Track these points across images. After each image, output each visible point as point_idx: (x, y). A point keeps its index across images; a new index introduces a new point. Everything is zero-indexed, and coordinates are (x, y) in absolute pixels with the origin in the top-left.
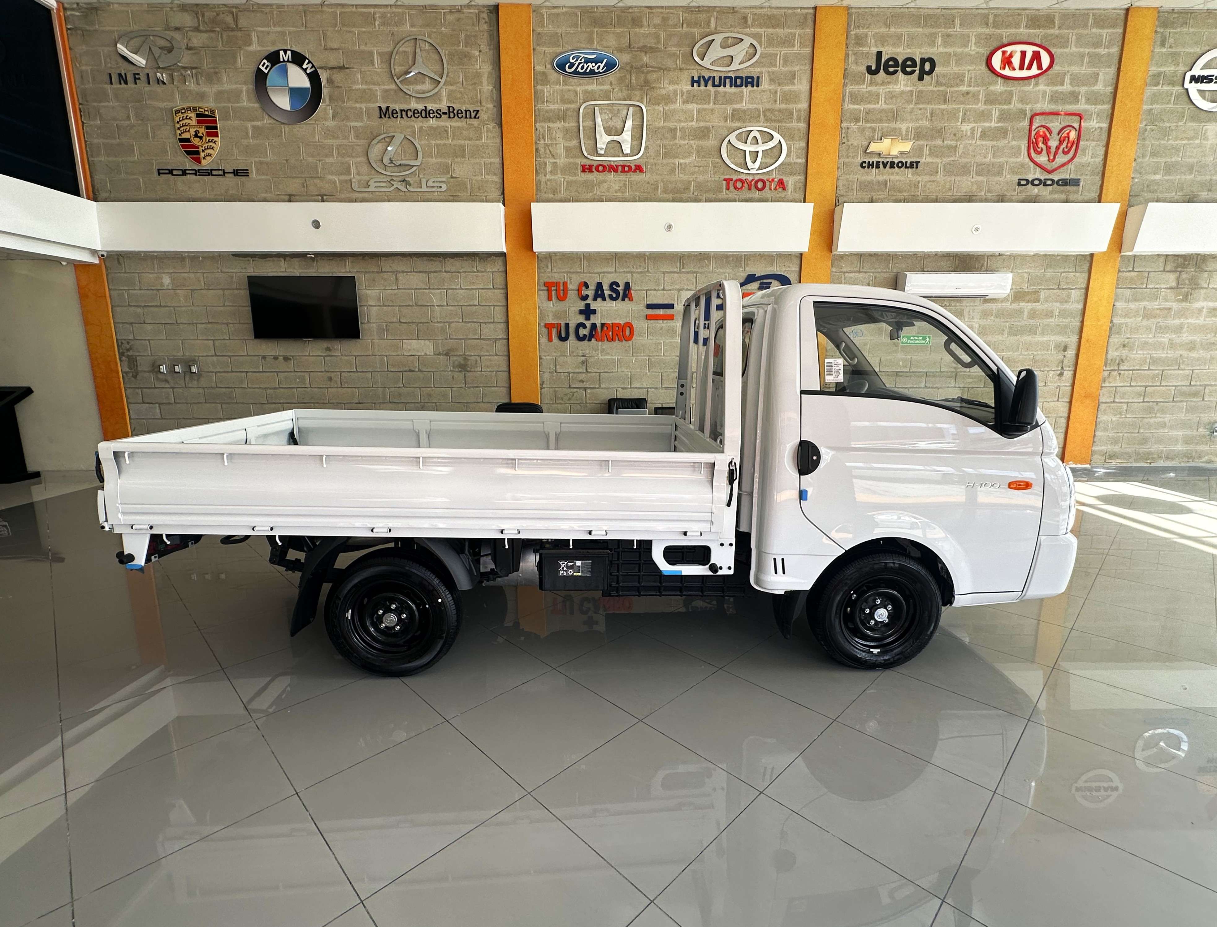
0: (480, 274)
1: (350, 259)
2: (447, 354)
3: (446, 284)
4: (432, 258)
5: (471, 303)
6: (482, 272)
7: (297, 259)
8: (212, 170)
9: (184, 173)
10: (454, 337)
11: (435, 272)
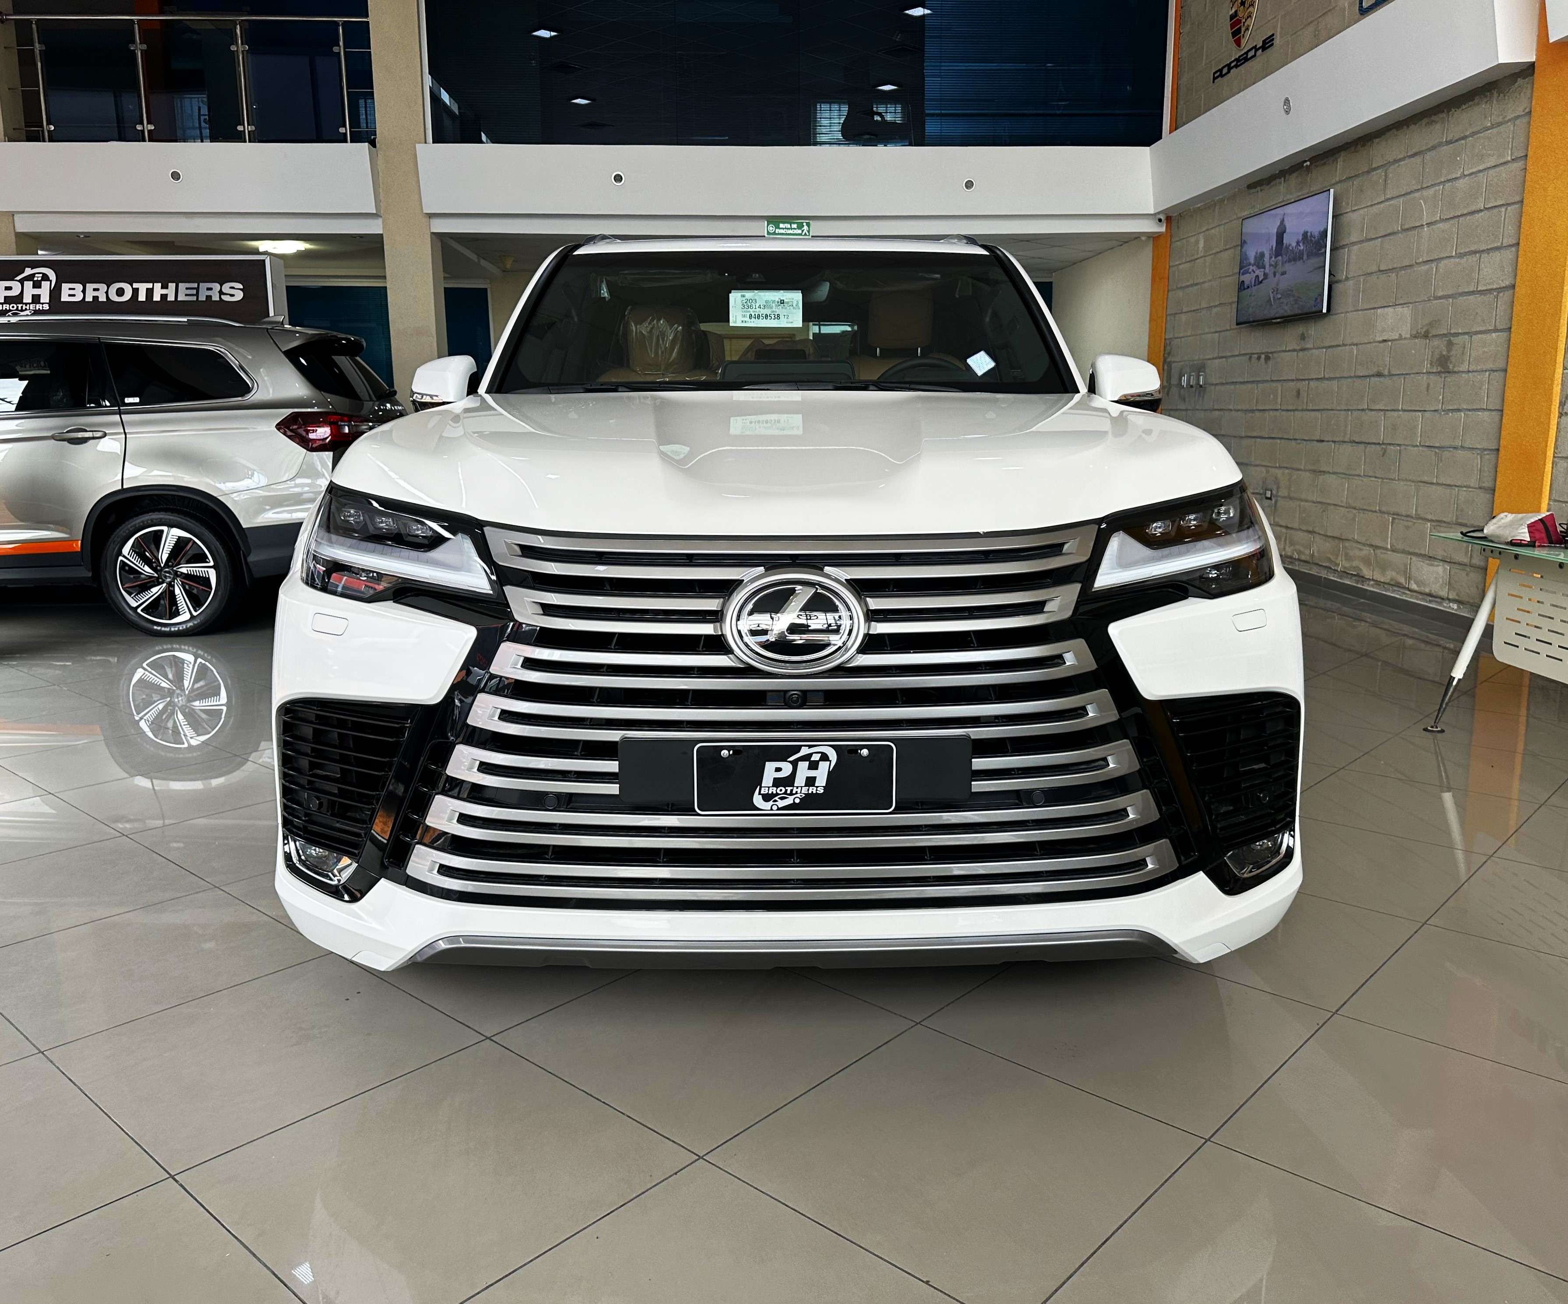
0: (1495, 131)
1: (1343, 154)
2: (1426, 336)
3: (1444, 172)
4: (1433, 118)
5: (1473, 208)
6: (1499, 124)
7: (1295, 175)
8: (1247, 53)
9: (1229, 67)
10: (1440, 294)
11: (1433, 148)
